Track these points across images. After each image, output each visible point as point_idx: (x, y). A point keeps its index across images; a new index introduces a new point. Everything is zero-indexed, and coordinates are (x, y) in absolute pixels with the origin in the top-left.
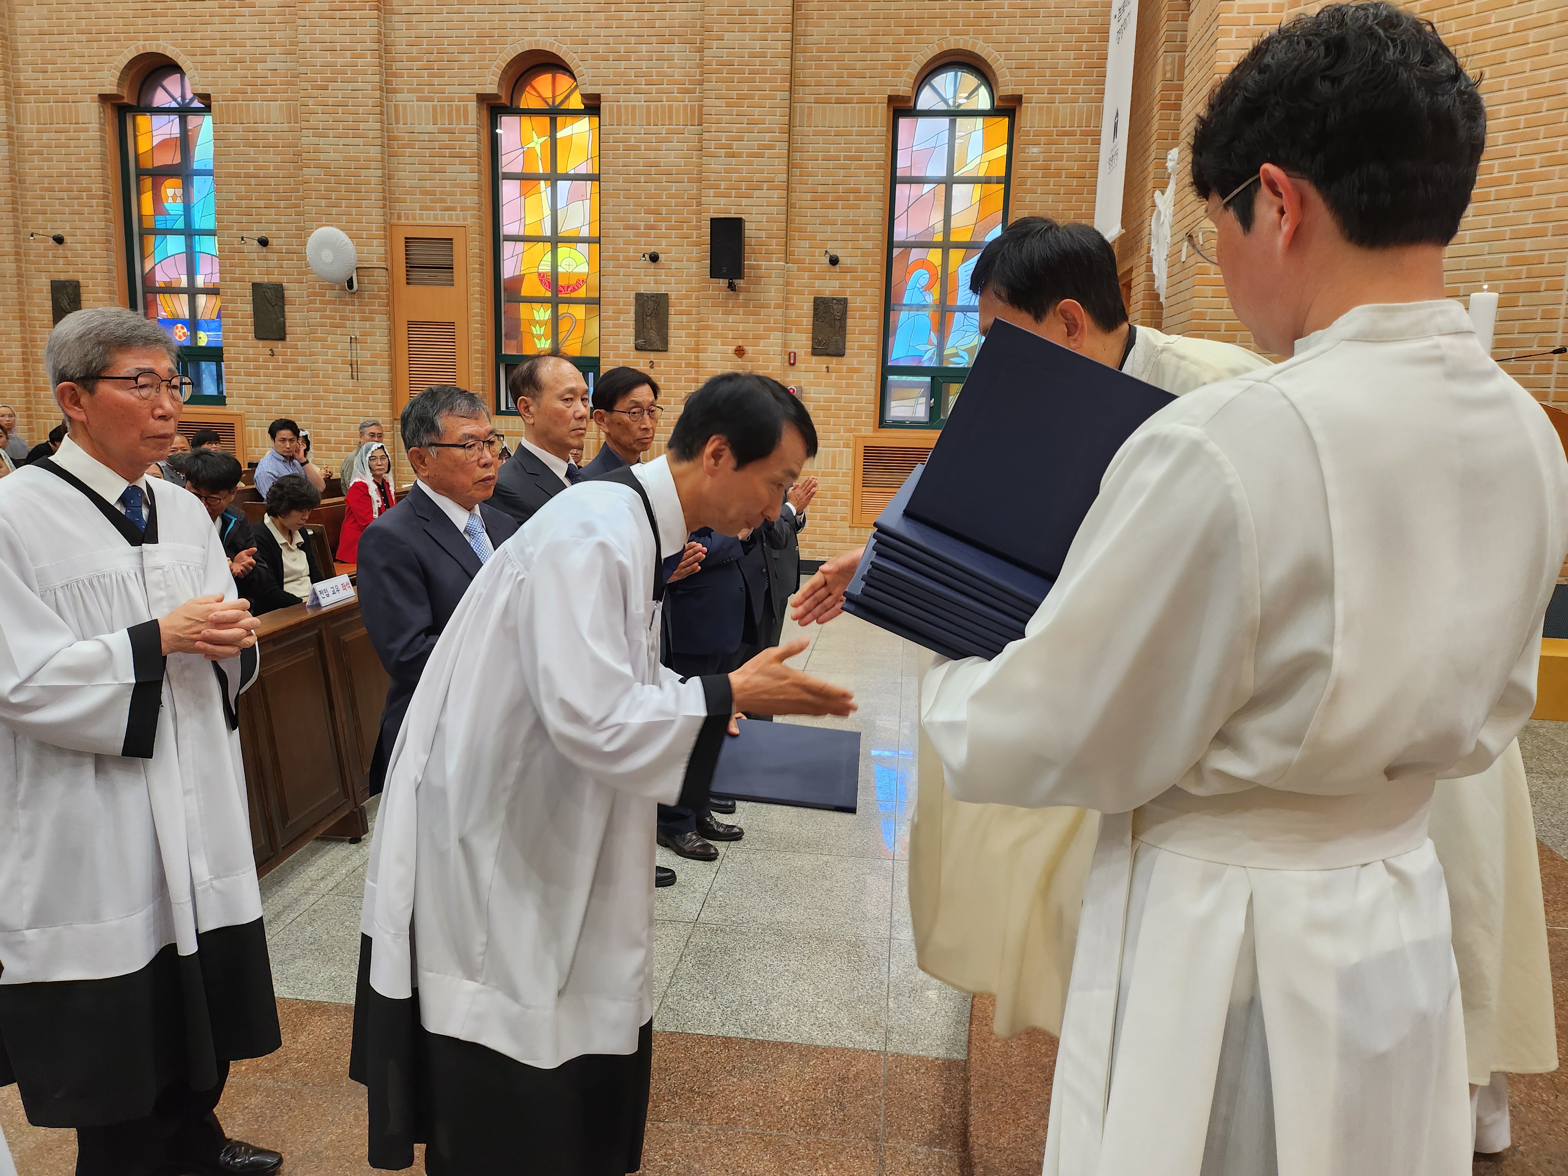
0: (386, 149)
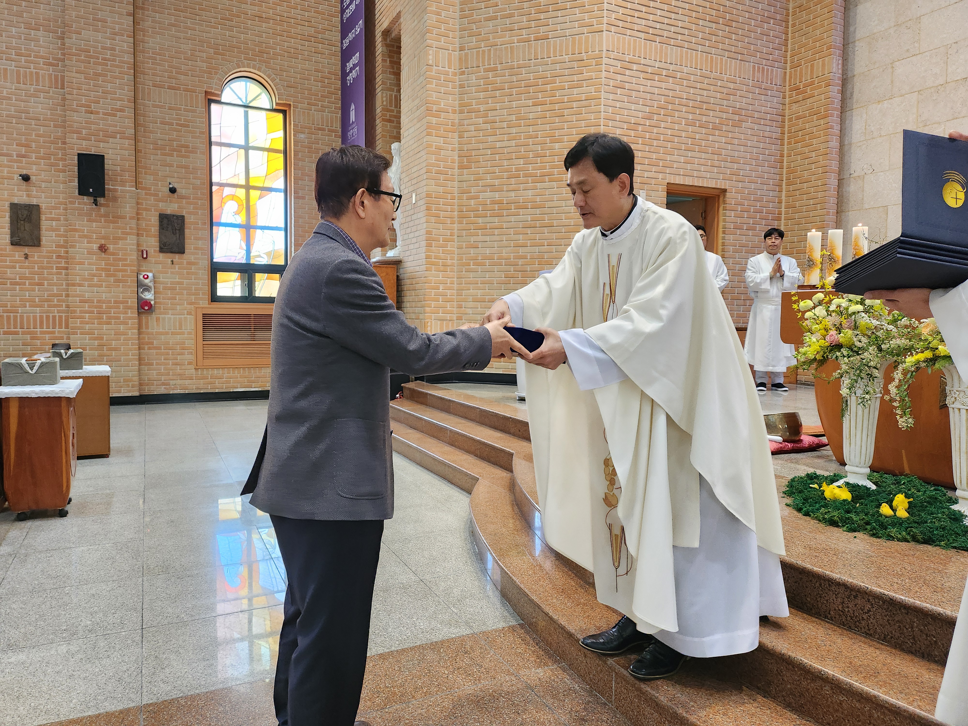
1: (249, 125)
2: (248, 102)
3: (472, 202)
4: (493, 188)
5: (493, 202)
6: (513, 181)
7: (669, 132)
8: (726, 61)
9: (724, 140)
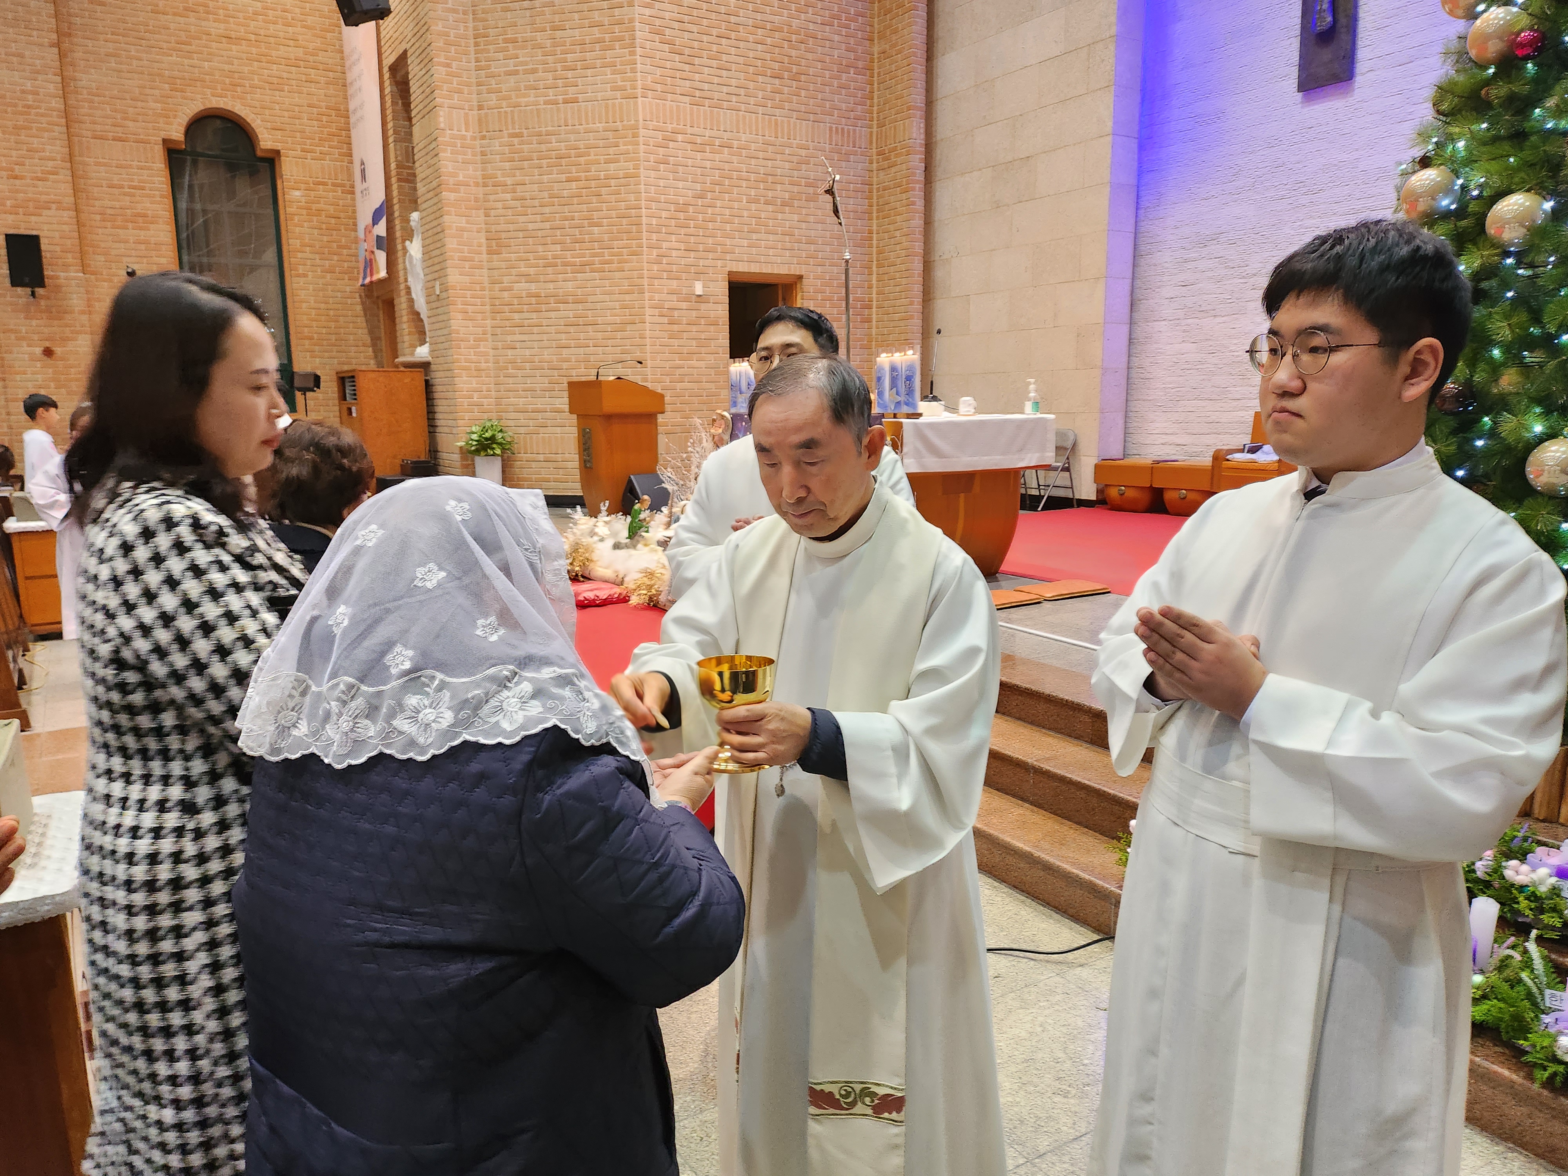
3: (506, 294)
4: (529, 279)
5: (530, 295)
6: (550, 270)
7: (727, 212)
8: (795, 123)
9: (796, 217)
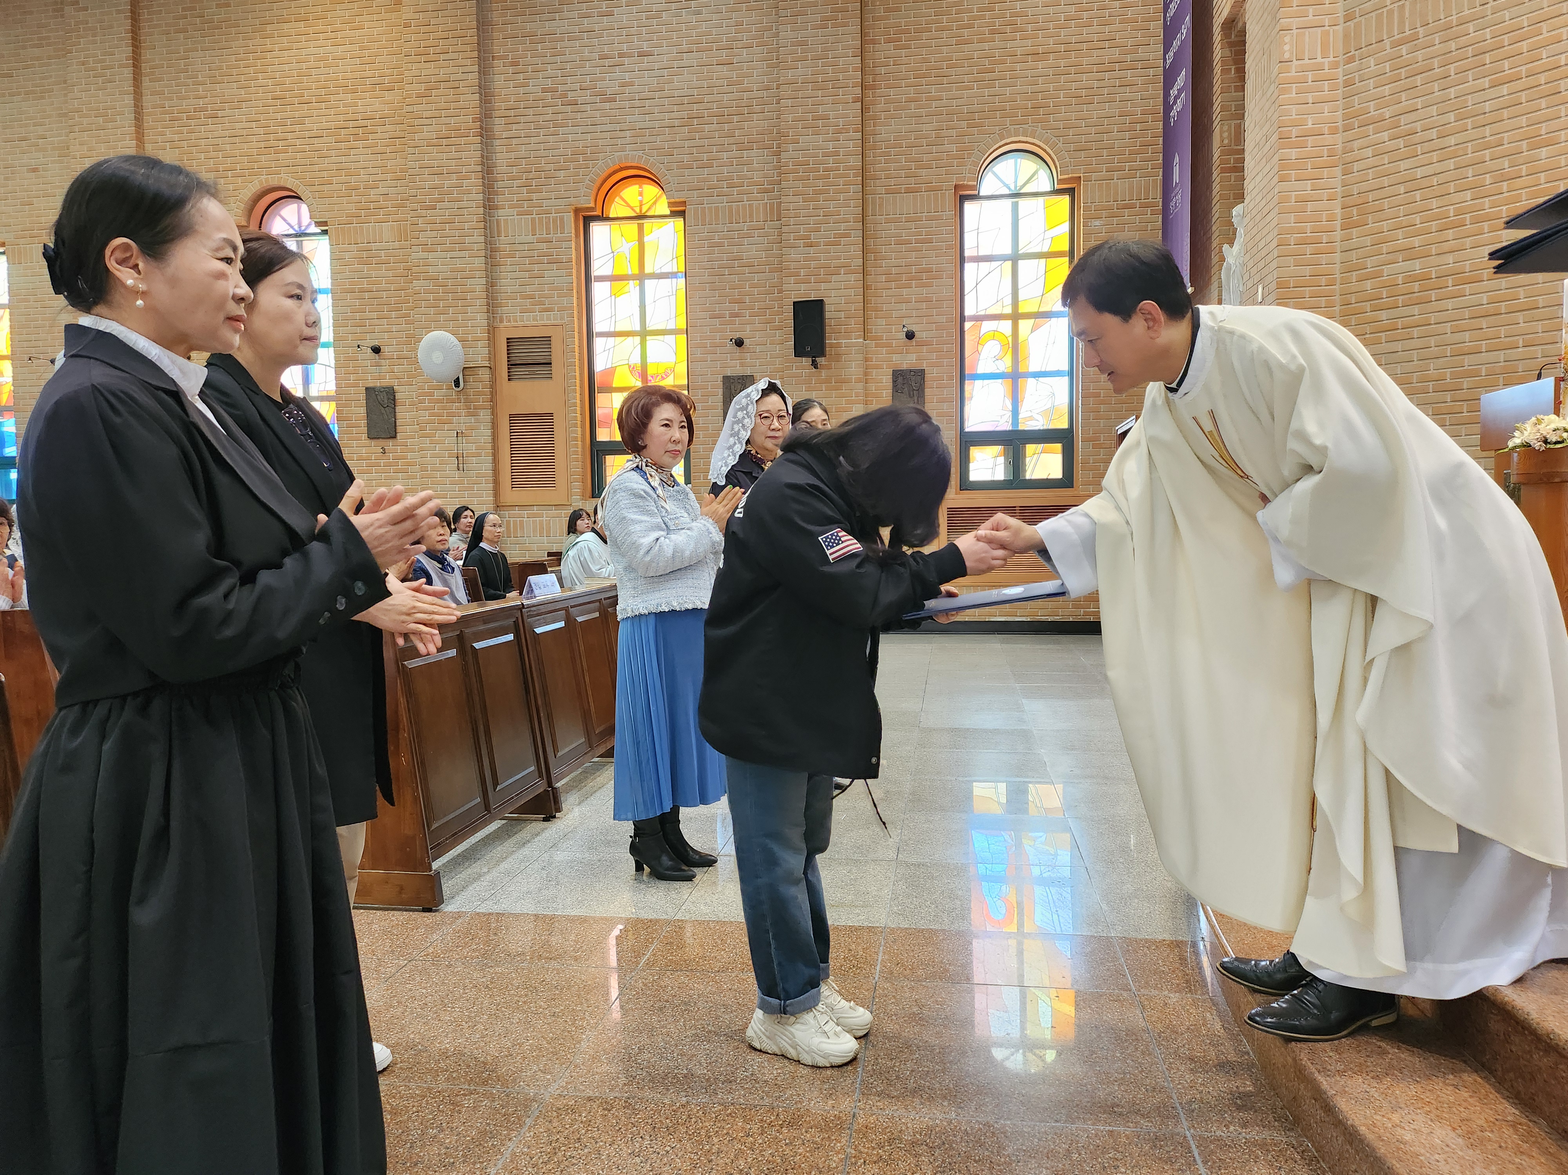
0: (489, 260)
1: (1020, 222)
2: (1018, 188)
4: (1410, 254)
5: (1411, 279)
6: (1449, 234)
